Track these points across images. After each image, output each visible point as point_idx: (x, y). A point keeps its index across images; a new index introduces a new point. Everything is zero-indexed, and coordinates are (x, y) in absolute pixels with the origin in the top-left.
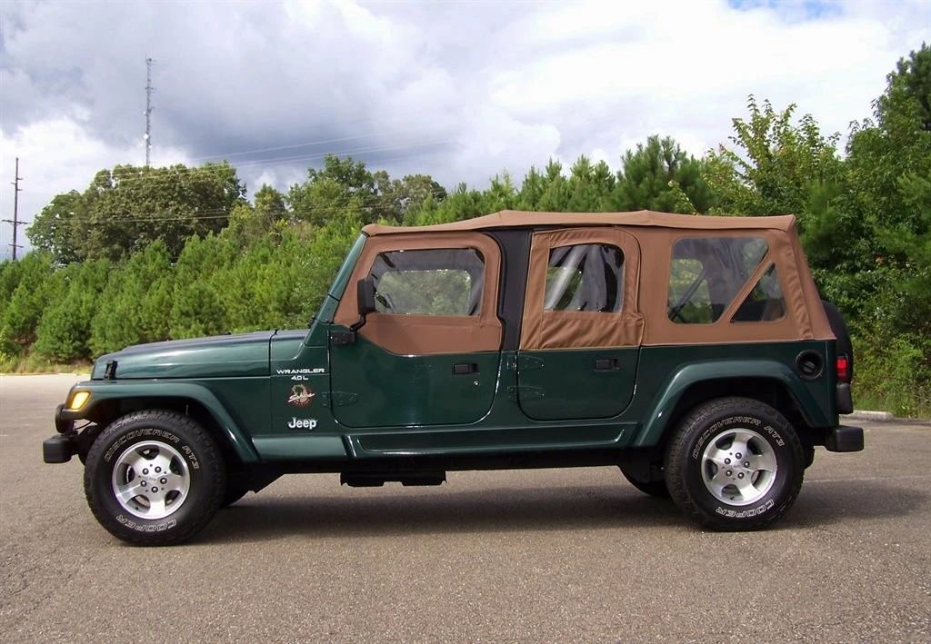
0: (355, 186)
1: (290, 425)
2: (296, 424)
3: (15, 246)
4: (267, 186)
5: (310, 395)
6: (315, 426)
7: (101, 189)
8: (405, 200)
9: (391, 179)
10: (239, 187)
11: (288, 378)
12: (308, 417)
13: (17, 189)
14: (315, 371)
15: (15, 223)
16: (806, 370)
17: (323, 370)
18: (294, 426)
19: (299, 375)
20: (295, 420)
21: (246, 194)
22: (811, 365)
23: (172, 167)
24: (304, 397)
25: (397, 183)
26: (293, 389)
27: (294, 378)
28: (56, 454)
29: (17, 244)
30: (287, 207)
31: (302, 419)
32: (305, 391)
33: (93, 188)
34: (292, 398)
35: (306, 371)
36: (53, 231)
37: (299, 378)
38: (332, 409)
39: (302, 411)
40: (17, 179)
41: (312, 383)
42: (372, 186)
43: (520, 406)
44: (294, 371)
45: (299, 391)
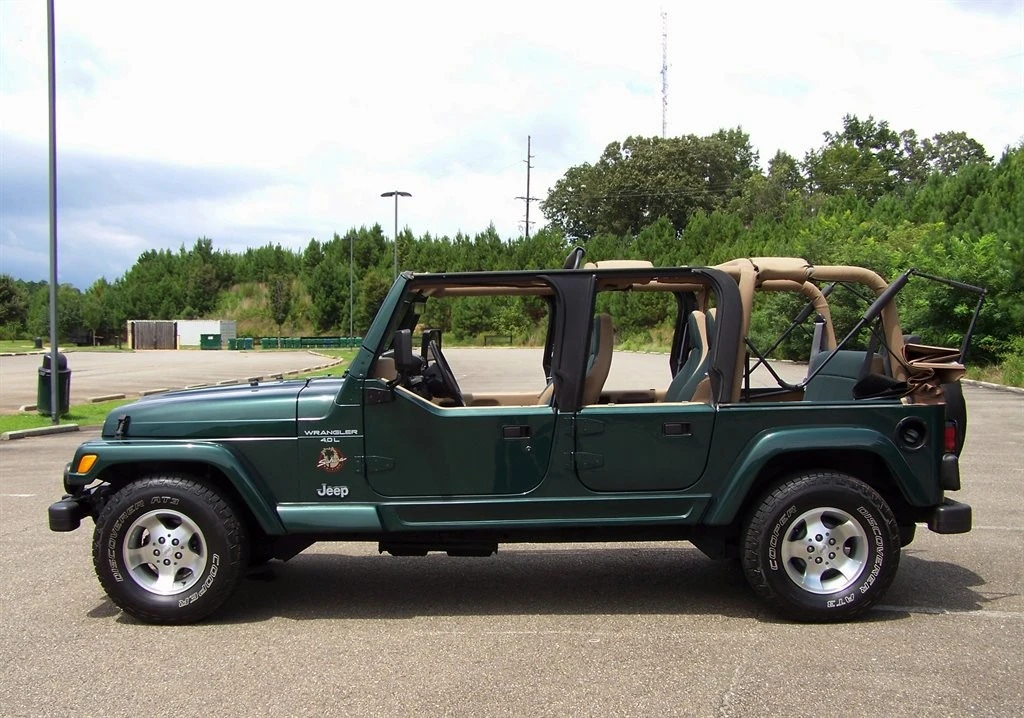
0: (877, 147)
1: (319, 493)
2: (327, 491)
3: (527, 222)
4: (782, 151)
5: (342, 460)
6: (346, 494)
7: (610, 161)
8: (935, 160)
9: (919, 139)
10: (751, 154)
11: (317, 440)
12: (340, 484)
13: (529, 167)
14: (347, 432)
15: (528, 200)
16: (909, 440)
17: (356, 432)
18: (323, 494)
19: (329, 436)
20: (324, 487)
21: (759, 161)
22: (914, 434)
23: (684, 137)
24: (334, 461)
25: (925, 142)
26: (323, 453)
27: (323, 440)
28: (63, 521)
29: (529, 220)
30: (802, 174)
31: (333, 486)
32: (336, 456)
33: (603, 162)
34: (322, 463)
35: (338, 432)
36: (566, 204)
37: (330, 440)
38: (366, 476)
39: (333, 477)
40: (529, 157)
41: (343, 446)
42: (897, 145)
43: (577, 475)
44: (323, 432)
45: (330, 454)
